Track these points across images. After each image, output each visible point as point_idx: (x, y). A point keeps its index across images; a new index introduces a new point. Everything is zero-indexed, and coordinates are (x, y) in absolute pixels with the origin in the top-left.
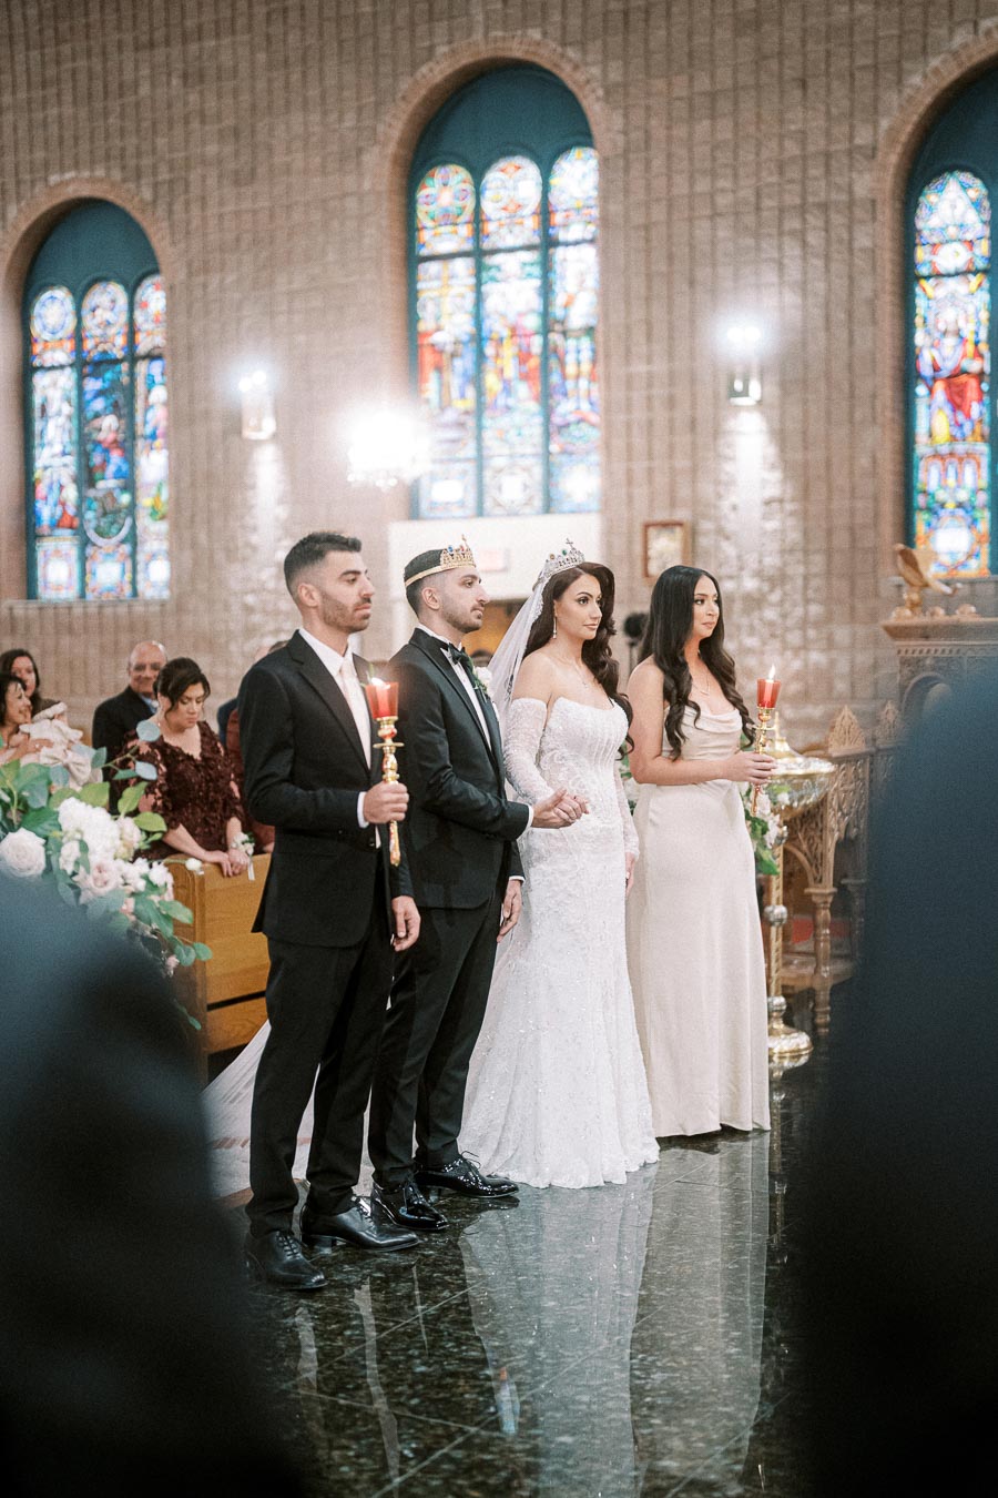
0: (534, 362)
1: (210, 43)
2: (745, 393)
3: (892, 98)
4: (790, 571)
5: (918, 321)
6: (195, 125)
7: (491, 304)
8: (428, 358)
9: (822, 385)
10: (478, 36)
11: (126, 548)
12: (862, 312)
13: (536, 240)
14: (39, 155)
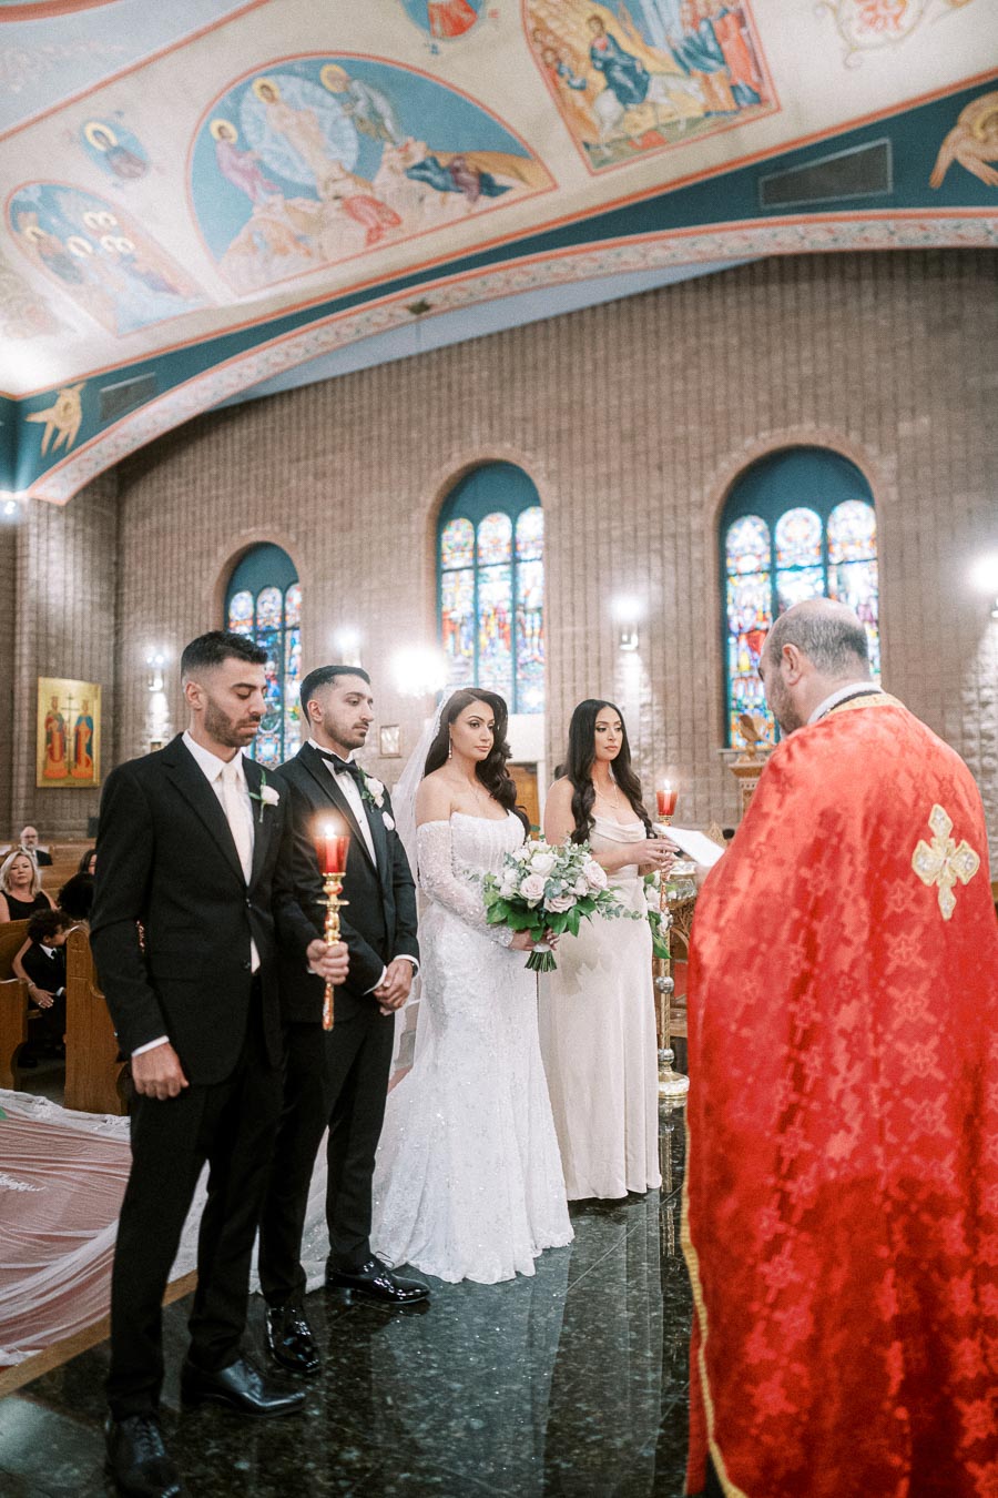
0: (507, 628)
1: (330, 457)
2: (629, 642)
3: (711, 475)
4: (656, 745)
5: (729, 600)
6: (320, 500)
7: (482, 596)
8: (448, 626)
9: (674, 638)
10: (476, 447)
11: (278, 736)
12: (696, 595)
13: (509, 559)
14: (237, 519)
